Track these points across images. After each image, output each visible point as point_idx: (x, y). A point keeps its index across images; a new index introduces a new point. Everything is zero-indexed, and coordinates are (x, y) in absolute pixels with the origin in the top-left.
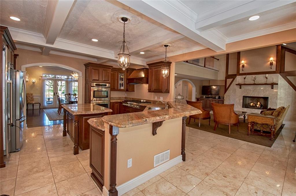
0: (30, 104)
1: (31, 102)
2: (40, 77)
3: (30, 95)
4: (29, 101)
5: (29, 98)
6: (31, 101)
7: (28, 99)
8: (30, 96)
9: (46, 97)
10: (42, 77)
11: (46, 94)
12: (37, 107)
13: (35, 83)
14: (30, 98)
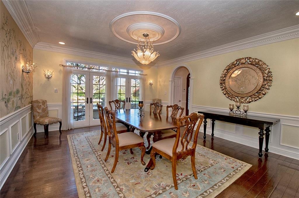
0: (40, 124)
1: (41, 120)
2: (62, 68)
3: (41, 104)
4: (38, 117)
5: (38, 111)
6: (42, 117)
7: (35, 113)
8: (39, 107)
9: (72, 101)
10: (65, 66)
11: (72, 98)
12: (54, 128)
13: (51, 80)
14: (40, 111)
